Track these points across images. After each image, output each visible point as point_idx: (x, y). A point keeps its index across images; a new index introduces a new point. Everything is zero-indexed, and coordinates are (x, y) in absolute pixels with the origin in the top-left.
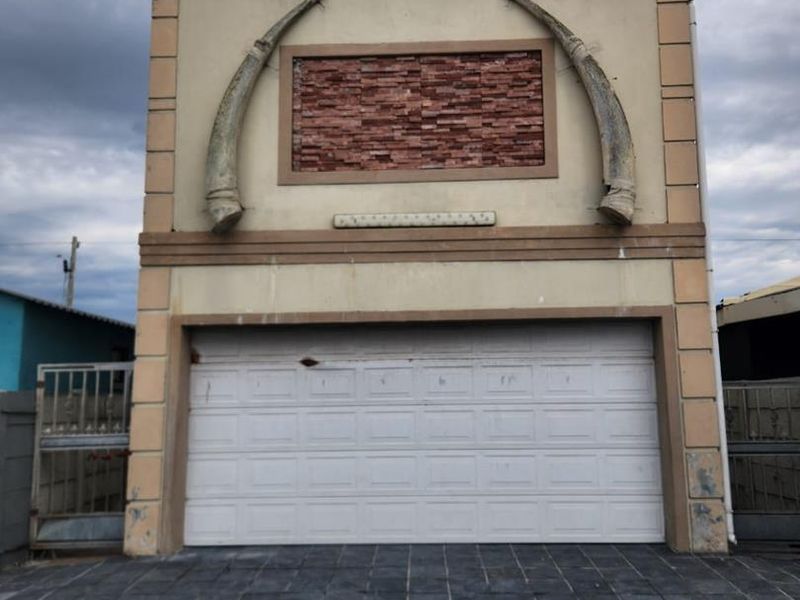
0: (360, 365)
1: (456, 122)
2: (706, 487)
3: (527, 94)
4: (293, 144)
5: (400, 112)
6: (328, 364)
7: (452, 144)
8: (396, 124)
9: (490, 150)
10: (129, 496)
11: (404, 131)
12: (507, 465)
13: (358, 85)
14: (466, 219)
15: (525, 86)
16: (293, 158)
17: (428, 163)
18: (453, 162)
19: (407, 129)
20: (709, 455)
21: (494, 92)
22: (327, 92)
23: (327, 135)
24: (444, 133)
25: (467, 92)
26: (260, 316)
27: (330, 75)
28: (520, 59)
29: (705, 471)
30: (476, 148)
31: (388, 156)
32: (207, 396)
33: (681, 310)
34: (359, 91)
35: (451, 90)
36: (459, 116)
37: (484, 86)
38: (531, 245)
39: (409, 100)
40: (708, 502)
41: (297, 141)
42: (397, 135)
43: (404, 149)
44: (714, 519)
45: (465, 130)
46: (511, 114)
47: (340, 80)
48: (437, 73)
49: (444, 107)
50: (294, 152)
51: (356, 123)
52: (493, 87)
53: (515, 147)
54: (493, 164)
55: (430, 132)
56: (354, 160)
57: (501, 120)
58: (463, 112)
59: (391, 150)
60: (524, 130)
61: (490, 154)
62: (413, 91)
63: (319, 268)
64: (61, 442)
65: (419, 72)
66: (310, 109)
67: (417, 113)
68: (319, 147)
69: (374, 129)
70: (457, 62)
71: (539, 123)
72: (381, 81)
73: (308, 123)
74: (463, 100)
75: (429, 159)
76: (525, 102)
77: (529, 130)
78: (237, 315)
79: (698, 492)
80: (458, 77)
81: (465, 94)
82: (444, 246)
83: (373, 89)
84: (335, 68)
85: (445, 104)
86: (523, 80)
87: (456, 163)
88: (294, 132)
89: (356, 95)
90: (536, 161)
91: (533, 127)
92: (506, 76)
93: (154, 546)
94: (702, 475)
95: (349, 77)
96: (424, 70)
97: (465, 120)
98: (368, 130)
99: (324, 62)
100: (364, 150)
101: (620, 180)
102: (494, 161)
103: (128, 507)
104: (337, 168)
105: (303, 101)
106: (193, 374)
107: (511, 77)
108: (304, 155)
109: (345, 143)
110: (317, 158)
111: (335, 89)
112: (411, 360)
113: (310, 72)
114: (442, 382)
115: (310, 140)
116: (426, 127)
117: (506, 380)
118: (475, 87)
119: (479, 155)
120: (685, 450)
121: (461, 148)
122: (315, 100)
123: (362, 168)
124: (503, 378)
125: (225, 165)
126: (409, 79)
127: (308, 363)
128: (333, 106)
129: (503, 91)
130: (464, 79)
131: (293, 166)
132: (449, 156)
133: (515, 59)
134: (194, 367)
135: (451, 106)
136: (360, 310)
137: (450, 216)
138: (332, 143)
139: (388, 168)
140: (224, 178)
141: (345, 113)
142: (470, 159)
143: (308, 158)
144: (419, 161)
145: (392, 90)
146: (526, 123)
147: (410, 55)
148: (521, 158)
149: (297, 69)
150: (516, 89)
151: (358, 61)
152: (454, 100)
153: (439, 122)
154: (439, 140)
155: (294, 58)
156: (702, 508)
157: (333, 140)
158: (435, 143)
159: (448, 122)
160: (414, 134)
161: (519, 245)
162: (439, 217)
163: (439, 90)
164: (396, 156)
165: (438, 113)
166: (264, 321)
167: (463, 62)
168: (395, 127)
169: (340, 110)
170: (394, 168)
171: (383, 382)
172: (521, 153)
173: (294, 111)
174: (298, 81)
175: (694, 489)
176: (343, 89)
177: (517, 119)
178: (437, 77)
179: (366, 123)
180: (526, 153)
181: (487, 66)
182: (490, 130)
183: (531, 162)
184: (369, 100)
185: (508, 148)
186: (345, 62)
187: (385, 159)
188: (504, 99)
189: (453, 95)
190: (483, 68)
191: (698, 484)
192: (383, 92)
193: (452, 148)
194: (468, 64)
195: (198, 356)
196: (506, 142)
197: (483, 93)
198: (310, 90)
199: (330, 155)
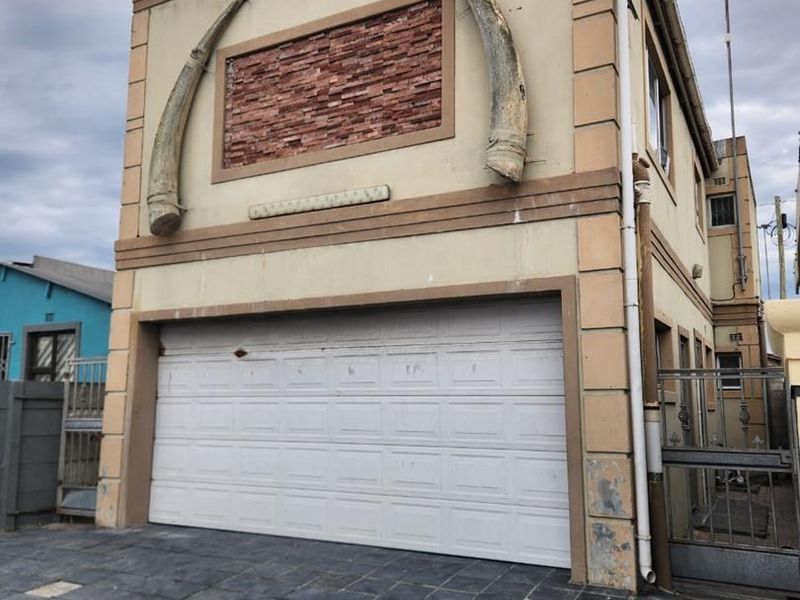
0: (279, 356)
1: (358, 93)
2: (609, 504)
3: (427, 48)
4: (224, 143)
5: (310, 94)
6: (253, 355)
7: (354, 118)
8: (306, 106)
9: (389, 118)
10: (101, 475)
11: (313, 113)
12: (413, 463)
13: (277, 73)
14: (361, 197)
15: (426, 39)
16: (224, 157)
17: (332, 142)
18: (355, 137)
19: (316, 110)
20: (614, 463)
21: (395, 53)
22: (253, 87)
23: (252, 129)
24: (348, 108)
25: (369, 59)
26: (191, 310)
27: (254, 69)
28: (421, 11)
29: (609, 482)
30: (376, 118)
31: (299, 140)
32: (169, 385)
33: (583, 280)
34: (277, 79)
35: (354, 60)
36: (362, 87)
37: (386, 49)
38: (421, 217)
39: (319, 79)
40: (613, 523)
41: (228, 139)
42: (308, 117)
43: (311, 131)
44: (619, 546)
45: (367, 100)
46: (411, 74)
47: (263, 72)
48: (343, 46)
49: (349, 80)
50: (225, 151)
51: (274, 112)
52: (394, 48)
53: (414, 110)
54: (392, 132)
55: (336, 109)
56: (270, 150)
57: (401, 82)
58: (368, 81)
59: (302, 134)
60: (423, 89)
61: (390, 122)
62: (322, 70)
63: (237, 260)
64: (77, 424)
65: (328, 48)
66: (239, 105)
67: (324, 92)
68: (244, 142)
69: (289, 116)
70: (363, 29)
71: (437, 78)
72: (296, 65)
73: (237, 120)
74: (367, 69)
75: (333, 138)
76: (426, 58)
77: (429, 88)
78: (175, 310)
79: (600, 510)
80: (362, 46)
81: (368, 62)
82: (340, 228)
83: (289, 75)
84: (258, 61)
85: (350, 76)
86: (423, 33)
87: (359, 138)
88: (226, 131)
89: (275, 84)
90: (434, 122)
91: (432, 85)
92: (407, 33)
93: (114, 520)
94: (604, 487)
95: (270, 68)
96: (332, 45)
97: (368, 91)
98: (284, 117)
99: (251, 57)
100: (279, 138)
101: (499, 130)
102: (393, 129)
103: (100, 483)
104: (258, 160)
105: (235, 100)
106: (160, 366)
107: (412, 32)
108: (233, 152)
109: (264, 134)
110: (242, 153)
111: (260, 82)
112: (323, 349)
113: (240, 69)
114: (351, 372)
115: (237, 137)
116: (332, 104)
117: (411, 370)
118: (377, 52)
119: (380, 125)
120: (586, 456)
121: (362, 121)
122: (242, 97)
123: (278, 156)
124: (408, 367)
125: (159, 172)
126: (319, 58)
127: (240, 354)
128: (256, 100)
129: (403, 50)
130: (368, 46)
131: (224, 164)
132: (351, 132)
133: (416, 11)
134: (161, 359)
135: (355, 78)
136: (268, 300)
137: (346, 196)
138: (255, 137)
139: (298, 153)
140: (157, 184)
141: (266, 105)
142: (371, 131)
143: (236, 154)
144: (325, 141)
145: (304, 72)
146: (424, 81)
147: (319, 33)
148: (419, 121)
149: (231, 70)
150: (417, 45)
151: (277, 50)
152: (358, 71)
153: (343, 97)
154: (343, 116)
155: (227, 59)
156: (604, 530)
157: (255, 133)
158: (340, 119)
159: (351, 95)
160: (322, 114)
161: (409, 219)
162: (336, 197)
163: (346, 63)
164: (306, 140)
165: (344, 87)
166: (194, 315)
167: (367, 28)
168: (305, 110)
169: (261, 102)
170: (304, 151)
171: (300, 371)
172: (420, 116)
173: (226, 110)
174: (231, 81)
175: (594, 504)
176: (265, 80)
177: (416, 79)
178: (344, 50)
179: (283, 110)
180: (424, 115)
181: (390, 27)
182: (390, 96)
183: (428, 124)
184: (286, 87)
185: (409, 112)
186: (267, 53)
187: (296, 144)
188: (405, 59)
189: (359, 66)
190: (385, 30)
191: (599, 498)
192: (297, 77)
193: (354, 122)
194: (372, 29)
195: (164, 349)
196: (405, 107)
197: (385, 56)
198: (240, 87)
199: (253, 148)
